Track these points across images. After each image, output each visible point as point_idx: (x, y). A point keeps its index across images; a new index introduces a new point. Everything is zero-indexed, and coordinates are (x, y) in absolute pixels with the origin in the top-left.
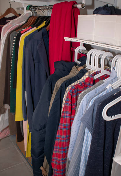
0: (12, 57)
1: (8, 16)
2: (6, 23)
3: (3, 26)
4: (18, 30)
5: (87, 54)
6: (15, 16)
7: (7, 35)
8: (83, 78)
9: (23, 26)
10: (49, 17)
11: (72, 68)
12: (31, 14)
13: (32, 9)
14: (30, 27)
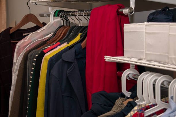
0: (30, 90)
1: (25, 27)
2: (23, 37)
3: (17, 43)
4: (40, 48)
5: (137, 79)
6: (37, 26)
7: (22, 56)
8: (130, 114)
9: (48, 42)
10: (86, 27)
11: (116, 101)
12: (61, 23)
13: (63, 16)
14: (59, 43)
